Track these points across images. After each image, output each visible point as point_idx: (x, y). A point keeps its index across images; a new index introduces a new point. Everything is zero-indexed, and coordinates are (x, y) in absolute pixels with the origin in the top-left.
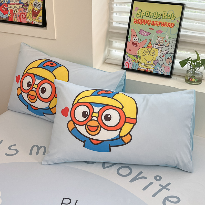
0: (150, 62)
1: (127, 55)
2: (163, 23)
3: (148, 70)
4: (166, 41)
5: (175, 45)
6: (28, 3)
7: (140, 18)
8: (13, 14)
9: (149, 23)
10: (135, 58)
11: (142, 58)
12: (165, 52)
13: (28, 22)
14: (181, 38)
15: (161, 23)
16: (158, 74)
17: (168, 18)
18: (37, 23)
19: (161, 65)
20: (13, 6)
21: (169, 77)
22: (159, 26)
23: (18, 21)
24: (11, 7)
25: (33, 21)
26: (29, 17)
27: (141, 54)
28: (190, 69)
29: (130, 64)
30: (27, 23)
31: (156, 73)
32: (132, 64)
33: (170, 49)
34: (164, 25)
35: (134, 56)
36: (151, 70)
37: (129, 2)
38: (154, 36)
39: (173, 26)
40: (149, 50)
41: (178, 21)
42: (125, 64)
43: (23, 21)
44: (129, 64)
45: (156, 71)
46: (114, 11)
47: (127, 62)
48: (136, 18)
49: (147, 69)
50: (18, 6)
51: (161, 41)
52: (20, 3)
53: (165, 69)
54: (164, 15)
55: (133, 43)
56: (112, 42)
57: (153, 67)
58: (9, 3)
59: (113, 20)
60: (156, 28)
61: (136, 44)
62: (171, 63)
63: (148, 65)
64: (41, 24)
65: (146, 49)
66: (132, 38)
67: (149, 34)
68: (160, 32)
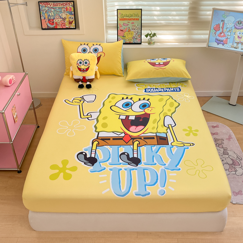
0: (131, 38)
1: (119, 36)
3: (130, 42)
4: (136, 27)
5: (141, 28)
6: (66, 18)
7: (122, 18)
8: (58, 24)
9: (127, 19)
10: (123, 37)
11: (126, 37)
12: (137, 32)
13: (67, 27)
16: (135, 43)
17: (136, 16)
18: (72, 27)
19: (136, 39)
20: (57, 20)
21: (140, 44)
22: (132, 20)
23: (61, 28)
24: (55, 21)
25: (70, 27)
26: (67, 25)
27: (126, 34)
28: (149, 39)
33: (139, 30)
34: (134, 19)
36: (132, 42)
37: (116, 10)
38: (130, 25)
39: (138, 19)
40: (129, 32)
41: (140, 17)
43: (64, 27)
46: (108, 15)
47: (119, 40)
48: (120, 18)
50: (60, 20)
51: (134, 28)
52: (61, 18)
53: (138, 40)
54: (133, 15)
55: (121, 30)
57: (132, 40)
58: (54, 19)
59: (107, 20)
60: (131, 22)
61: (122, 31)
62: (140, 37)
63: (130, 40)
64: (75, 27)
66: (120, 28)
67: (128, 25)
68: (133, 23)
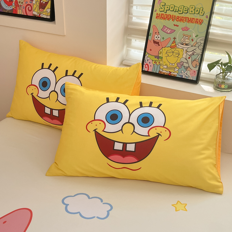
0: (173, 65)
1: (147, 55)
2: (190, 18)
3: (171, 73)
4: (192, 40)
5: (203, 45)
7: (163, 13)
8: (18, 6)
9: (173, 18)
10: (156, 59)
11: (164, 59)
12: (191, 53)
14: (210, 37)
15: (188, 19)
16: (182, 78)
17: (196, 12)
18: (45, 17)
19: (186, 68)
21: (195, 82)
22: (185, 22)
23: (23, 14)
25: (40, 14)
26: (35, 9)
27: (163, 55)
28: (220, 74)
29: (151, 66)
30: (33, 16)
31: (180, 77)
32: (152, 66)
33: (197, 49)
34: (191, 21)
35: (155, 57)
36: (175, 74)
38: (179, 34)
39: (201, 22)
40: (173, 50)
41: (207, 17)
42: (144, 66)
43: (29, 14)
44: (149, 66)
45: (180, 75)
47: (147, 64)
49: (169, 73)
51: (187, 40)
53: (191, 73)
54: (191, 10)
56: (131, 40)
57: (176, 70)
59: (132, 14)
60: (182, 25)
61: (158, 43)
62: (198, 66)
63: (170, 68)
64: (49, 17)
65: (169, 48)
66: (153, 36)
67: (173, 31)
68: (186, 29)
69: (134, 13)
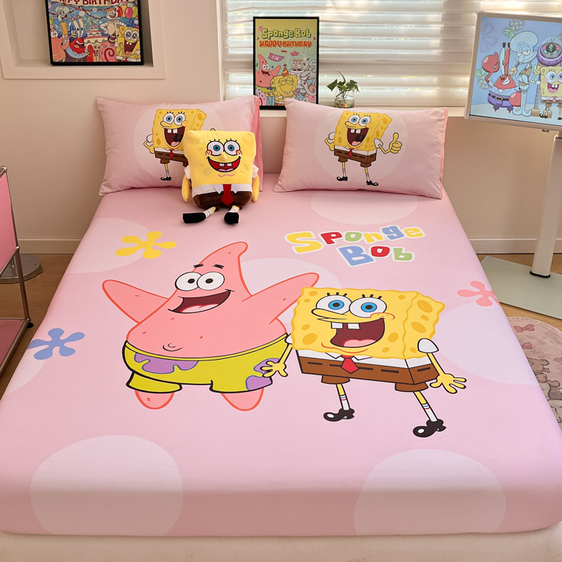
0: (289, 93)
1: (258, 88)
2: (297, 42)
4: (304, 64)
5: (316, 67)
6: (117, 34)
7: (267, 39)
8: (94, 51)
9: (279, 44)
10: (269, 91)
11: (278, 89)
12: (306, 78)
13: (118, 60)
15: (295, 43)
17: (302, 35)
18: (134, 60)
19: (304, 95)
20: (92, 40)
22: (293, 46)
23: (102, 61)
24: (89, 42)
25: (126, 59)
26: (119, 52)
27: (276, 84)
29: (264, 99)
32: (266, 98)
33: (311, 73)
34: (299, 44)
35: (268, 89)
37: (250, 21)
38: (288, 60)
39: (309, 44)
40: (286, 78)
41: (314, 38)
43: (111, 60)
46: (229, 33)
47: (259, 98)
48: (262, 40)
50: (100, 40)
51: (299, 65)
52: (104, 35)
53: (310, 99)
54: (297, 33)
55: (263, 72)
59: (227, 46)
60: (290, 50)
61: (267, 73)
62: (315, 91)
64: (139, 60)
65: (282, 77)
66: (261, 67)
67: (281, 58)
68: (295, 54)
69: (230, 45)
